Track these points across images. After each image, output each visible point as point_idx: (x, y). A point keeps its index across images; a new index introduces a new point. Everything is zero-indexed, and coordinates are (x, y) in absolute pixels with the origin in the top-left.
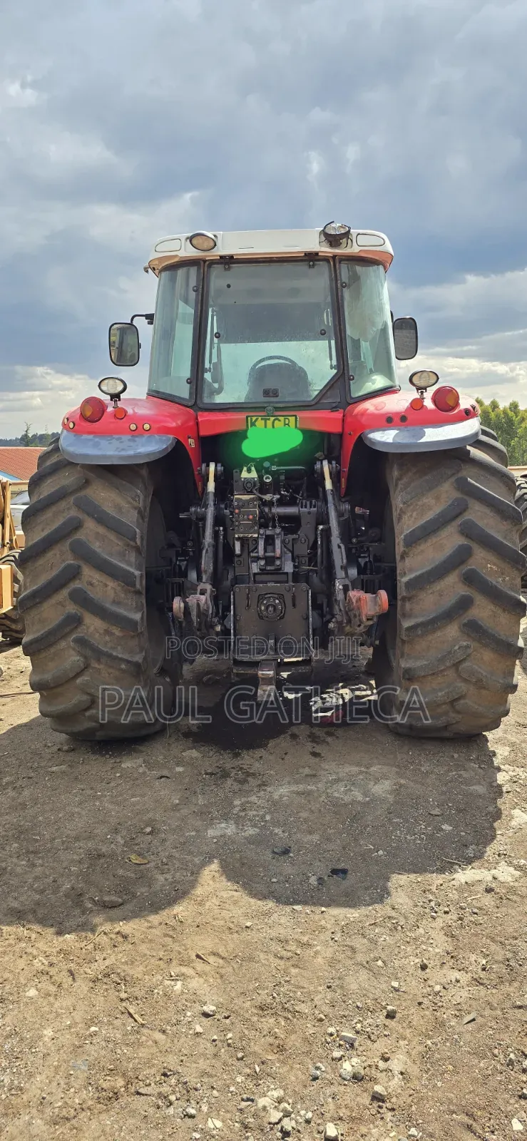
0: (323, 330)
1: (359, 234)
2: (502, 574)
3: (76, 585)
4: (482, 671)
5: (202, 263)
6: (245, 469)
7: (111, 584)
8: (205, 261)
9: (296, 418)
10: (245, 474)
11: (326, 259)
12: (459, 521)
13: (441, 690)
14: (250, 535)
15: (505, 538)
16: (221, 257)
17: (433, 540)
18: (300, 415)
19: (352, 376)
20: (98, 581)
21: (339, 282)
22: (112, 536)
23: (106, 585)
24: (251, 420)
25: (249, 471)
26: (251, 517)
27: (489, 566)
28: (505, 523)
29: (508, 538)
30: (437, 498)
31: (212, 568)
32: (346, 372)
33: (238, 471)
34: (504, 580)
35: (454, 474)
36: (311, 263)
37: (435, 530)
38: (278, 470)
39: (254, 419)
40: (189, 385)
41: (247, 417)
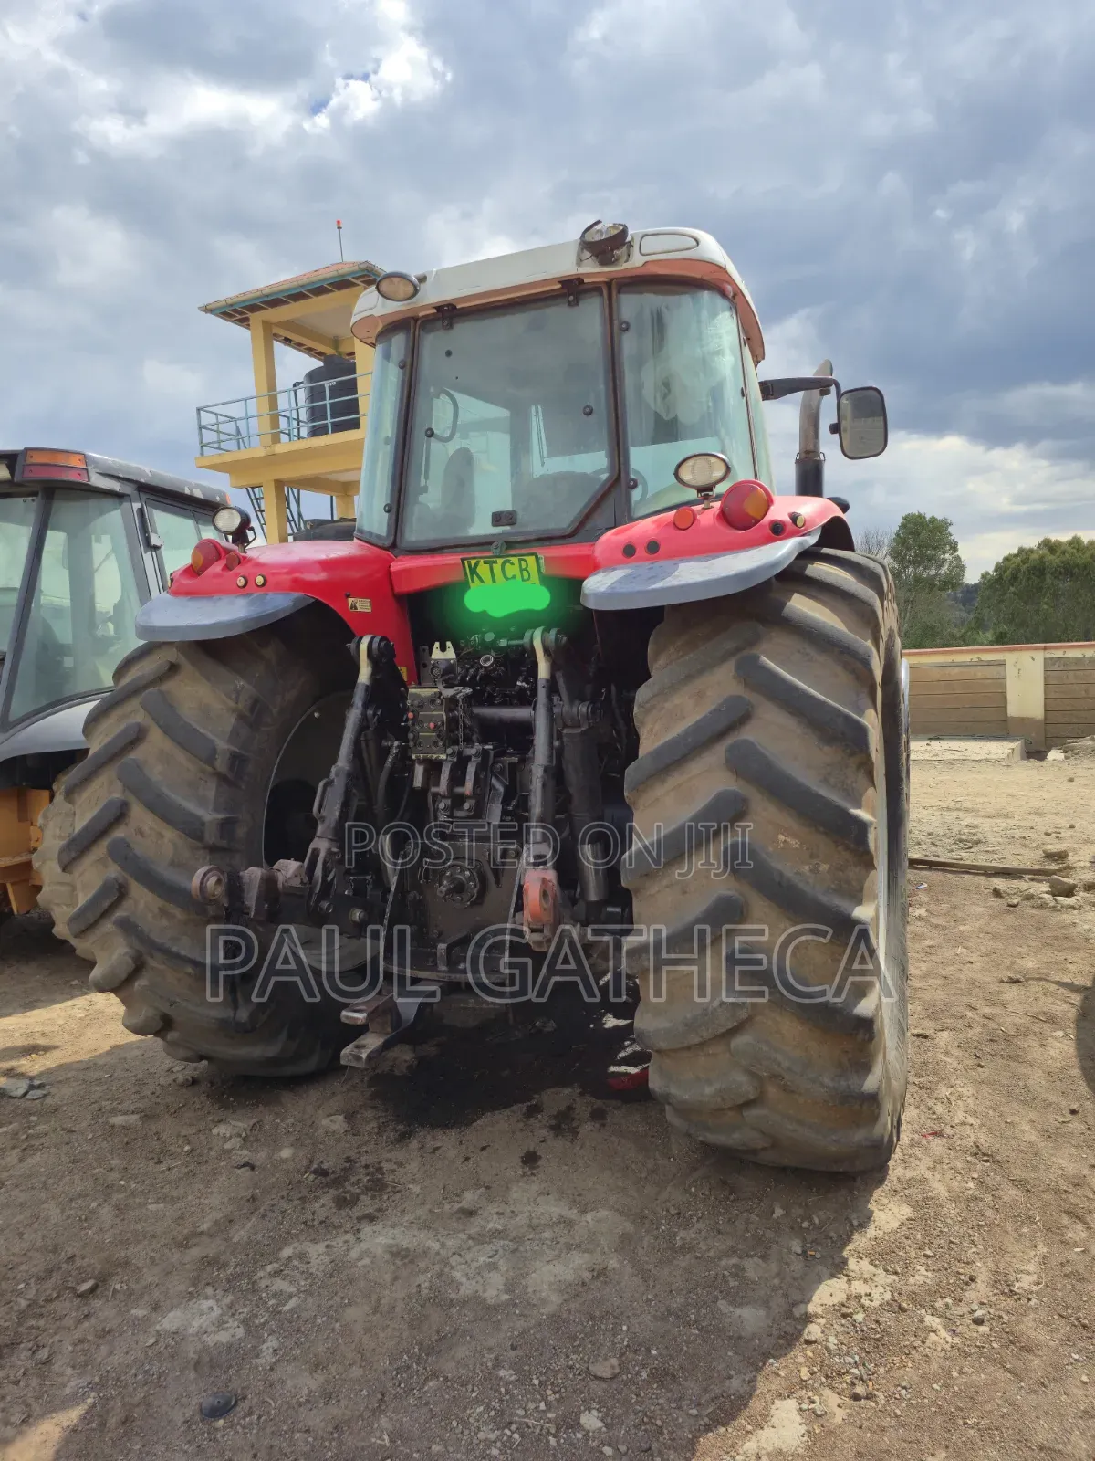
0: (588, 407)
1: (646, 235)
2: (812, 856)
3: (119, 833)
4: (779, 1057)
5: (412, 323)
6: (437, 644)
7: (170, 834)
8: (416, 319)
9: (537, 557)
10: (437, 654)
11: (595, 289)
12: (729, 741)
13: (709, 1082)
14: (435, 756)
15: (825, 781)
16: (439, 308)
17: (674, 780)
18: (543, 553)
19: (633, 480)
20: (151, 829)
21: (616, 322)
22: (181, 757)
23: (161, 836)
24: (470, 566)
25: (443, 649)
26: (432, 725)
27: (781, 837)
28: (826, 749)
29: (832, 780)
30: (700, 695)
31: (337, 813)
32: (623, 475)
33: (427, 648)
34: (815, 871)
35: (738, 650)
36: (571, 298)
37: (678, 760)
38: (509, 646)
39: (473, 562)
40: (387, 515)
41: (463, 560)
